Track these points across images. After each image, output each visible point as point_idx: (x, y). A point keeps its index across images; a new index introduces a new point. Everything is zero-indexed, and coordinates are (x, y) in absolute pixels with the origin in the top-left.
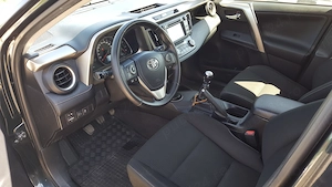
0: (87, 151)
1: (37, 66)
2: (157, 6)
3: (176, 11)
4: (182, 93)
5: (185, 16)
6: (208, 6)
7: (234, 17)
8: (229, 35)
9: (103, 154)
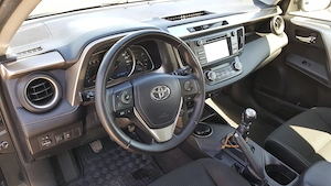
0: (93, 168)
1: (11, 73)
2: (204, 13)
3: (225, 23)
4: (213, 126)
5: (235, 31)
6: (274, 22)
7: (308, 40)
8: (297, 61)
9: (108, 177)
